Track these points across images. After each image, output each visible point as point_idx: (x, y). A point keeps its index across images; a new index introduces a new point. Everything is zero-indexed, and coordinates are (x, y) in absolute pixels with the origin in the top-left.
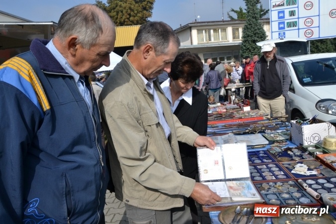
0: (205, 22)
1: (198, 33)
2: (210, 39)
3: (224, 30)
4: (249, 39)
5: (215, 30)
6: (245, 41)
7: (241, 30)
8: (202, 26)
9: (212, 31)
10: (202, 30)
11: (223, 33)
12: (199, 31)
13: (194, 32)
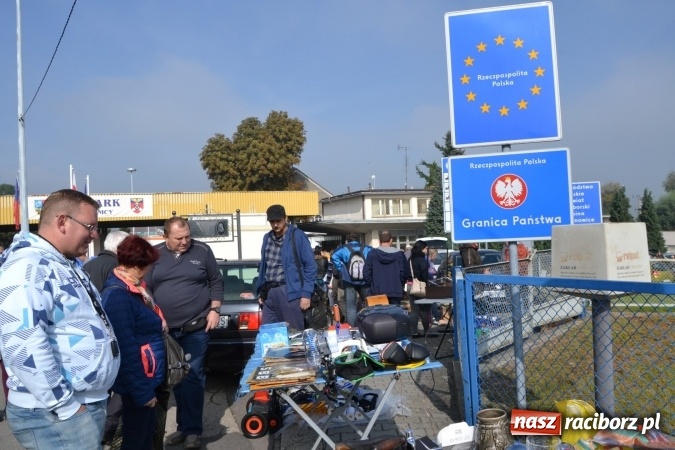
0: (382, 191)
1: (373, 203)
2: (388, 212)
3: (407, 201)
4: (435, 218)
5: (395, 201)
6: (429, 221)
7: (428, 202)
8: (379, 195)
9: (391, 202)
10: (378, 200)
11: (406, 205)
12: (375, 201)
13: (368, 202)
